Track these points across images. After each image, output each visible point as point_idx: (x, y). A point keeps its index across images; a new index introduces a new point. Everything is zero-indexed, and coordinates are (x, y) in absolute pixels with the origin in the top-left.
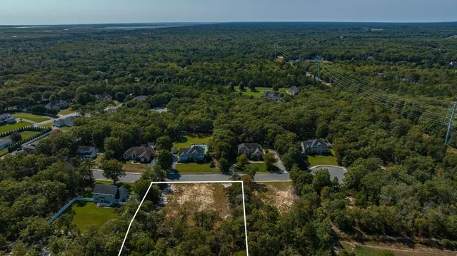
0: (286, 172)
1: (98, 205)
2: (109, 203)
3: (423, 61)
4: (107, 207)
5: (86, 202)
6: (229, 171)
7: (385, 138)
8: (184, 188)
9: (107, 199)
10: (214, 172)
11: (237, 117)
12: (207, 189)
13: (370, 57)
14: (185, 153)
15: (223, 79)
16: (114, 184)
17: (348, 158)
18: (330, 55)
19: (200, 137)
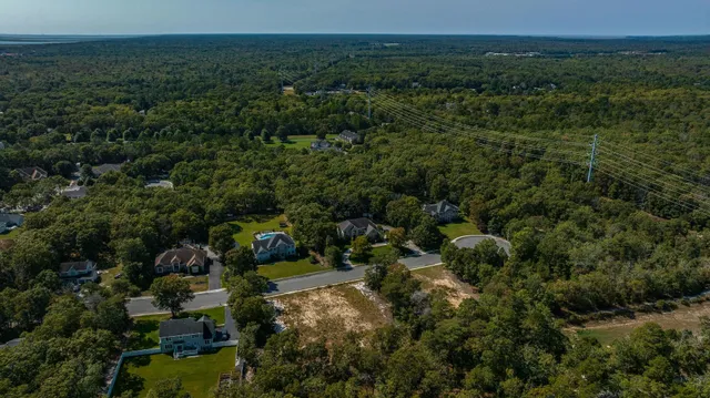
0: (423, 253)
1: (177, 356)
2: (192, 348)
3: (483, 86)
4: (193, 356)
5: (148, 356)
6: (345, 265)
7: (525, 189)
8: (296, 302)
9: (189, 343)
10: (324, 270)
11: (304, 184)
12: (334, 297)
13: (414, 84)
14: (265, 247)
15: (229, 127)
16: (174, 317)
17: (496, 222)
18: (362, 83)
19: (258, 221)
